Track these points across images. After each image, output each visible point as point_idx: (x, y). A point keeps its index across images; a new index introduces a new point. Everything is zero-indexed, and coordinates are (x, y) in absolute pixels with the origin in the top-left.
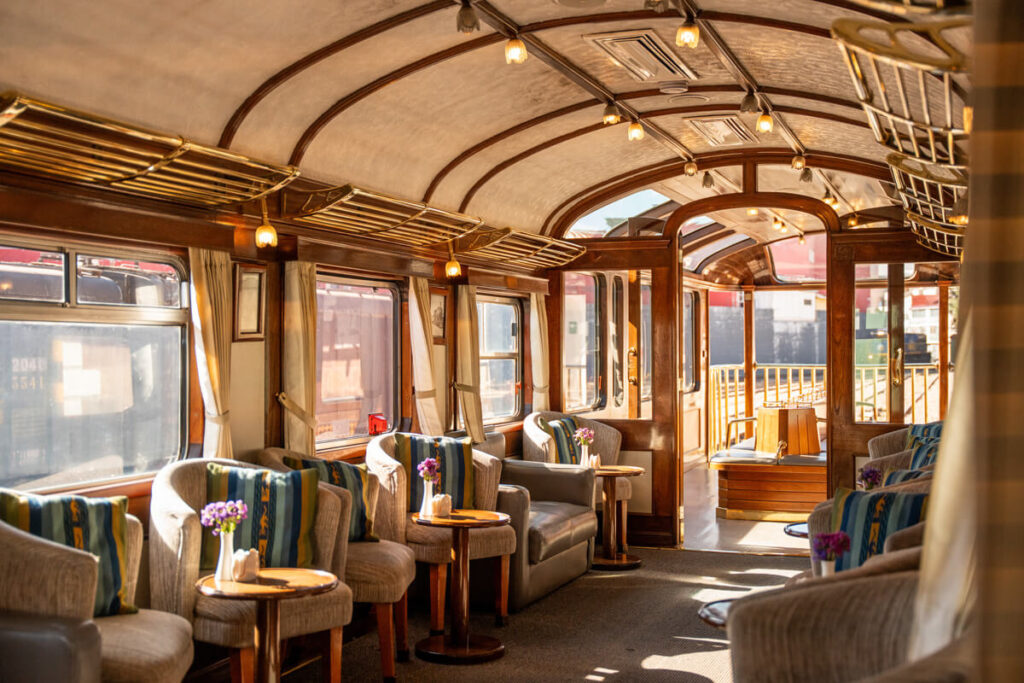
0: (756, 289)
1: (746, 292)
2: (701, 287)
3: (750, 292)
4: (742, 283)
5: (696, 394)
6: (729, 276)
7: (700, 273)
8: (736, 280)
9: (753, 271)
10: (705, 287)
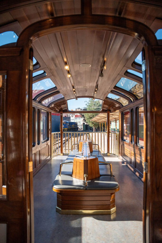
0: (63, 113)
1: (61, 113)
2: (49, 111)
3: (62, 114)
4: (60, 111)
5: (48, 141)
6: (57, 109)
7: (49, 107)
8: (58, 110)
9: (62, 108)
10: (50, 111)
